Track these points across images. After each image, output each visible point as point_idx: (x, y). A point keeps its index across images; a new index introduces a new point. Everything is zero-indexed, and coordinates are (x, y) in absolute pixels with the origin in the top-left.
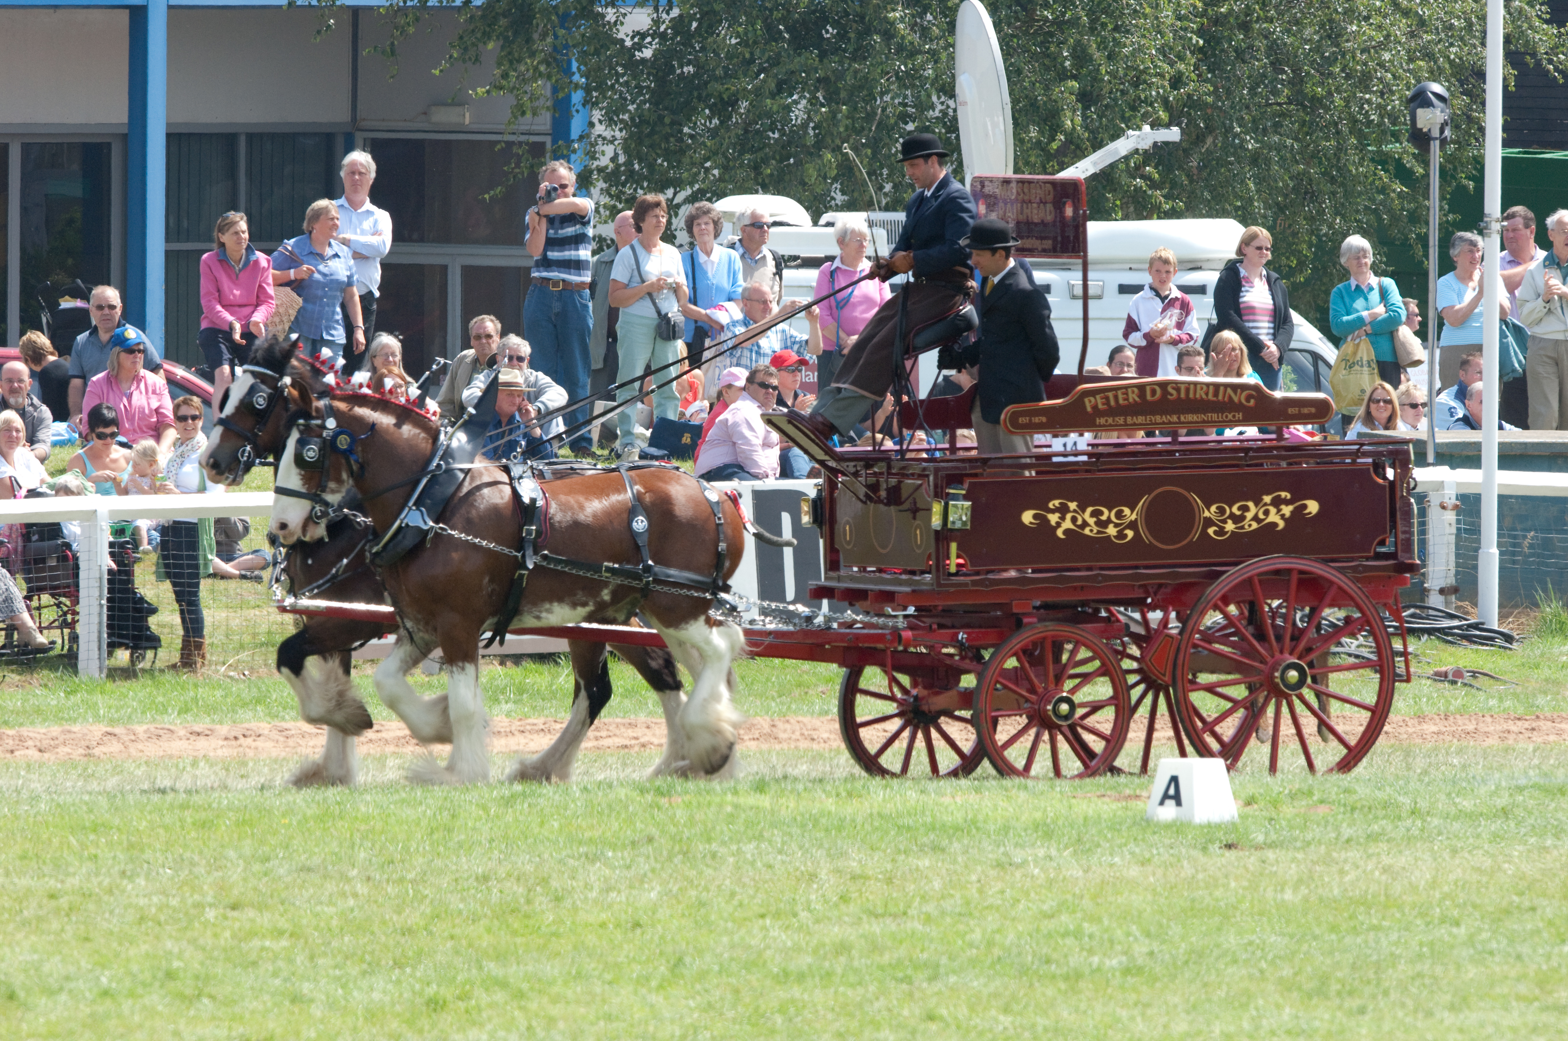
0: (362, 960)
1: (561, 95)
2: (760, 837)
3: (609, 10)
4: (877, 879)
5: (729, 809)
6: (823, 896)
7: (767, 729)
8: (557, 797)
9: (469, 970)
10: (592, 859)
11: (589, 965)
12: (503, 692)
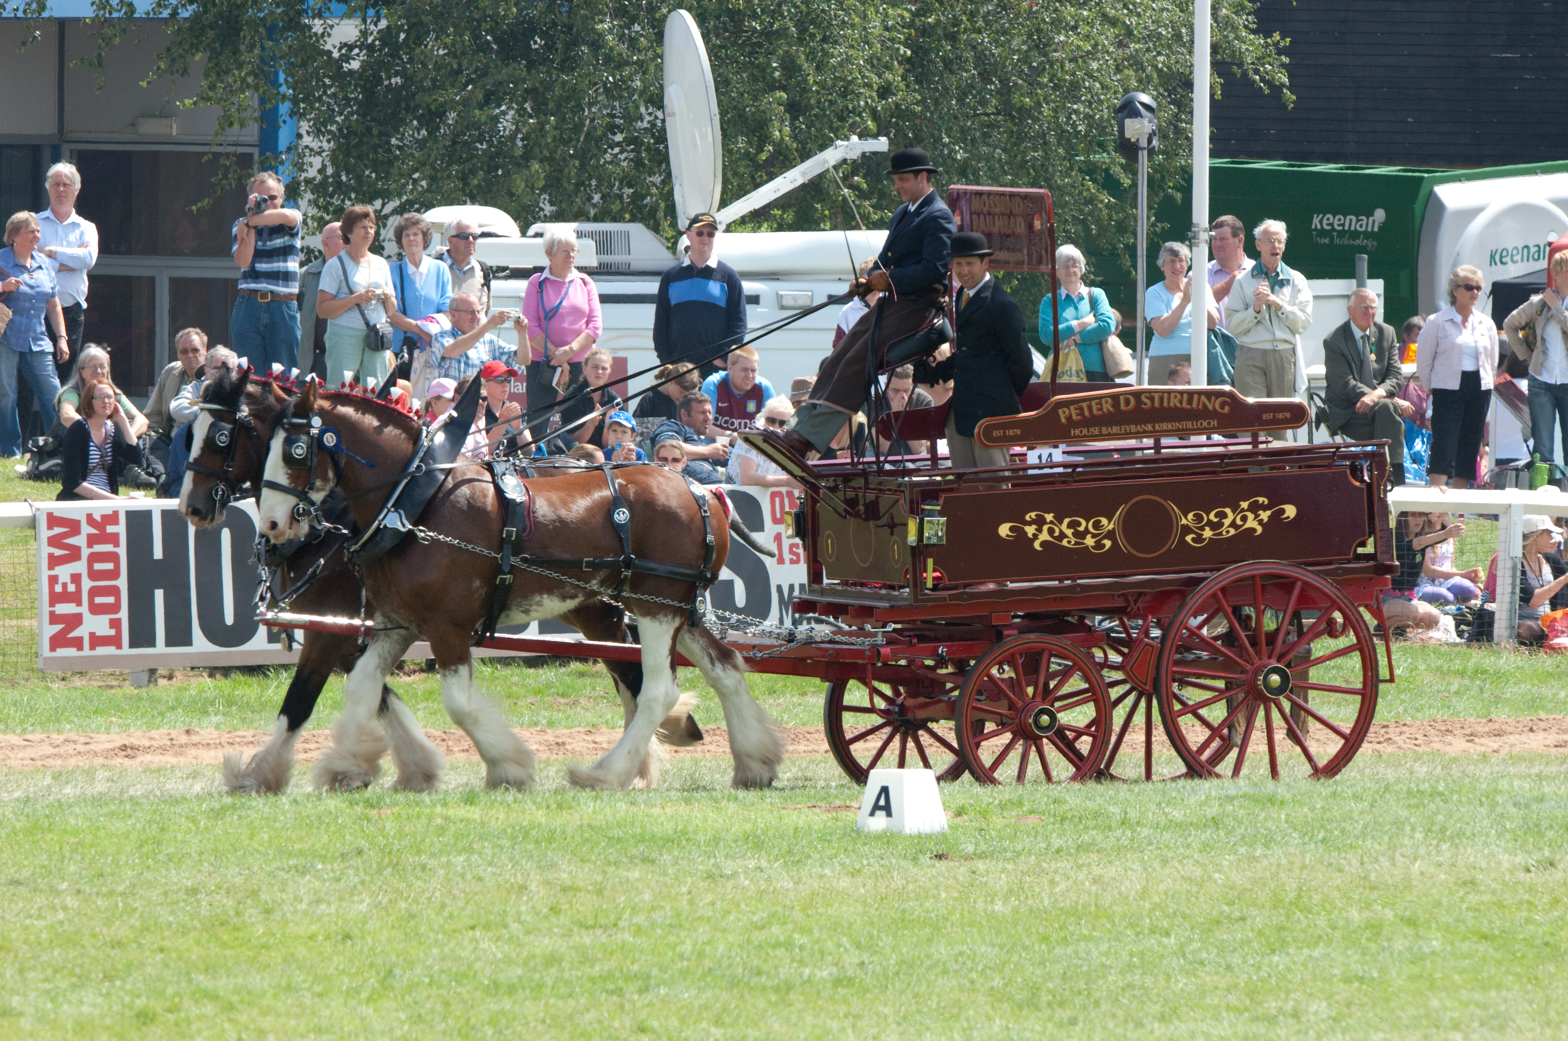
0: (72, 974)
1: (268, 106)
2: (469, 850)
3: (316, 21)
4: (589, 892)
5: (439, 821)
6: (533, 908)
8: (266, 809)
9: (178, 983)
10: (303, 871)
11: (299, 978)
12: (212, 704)
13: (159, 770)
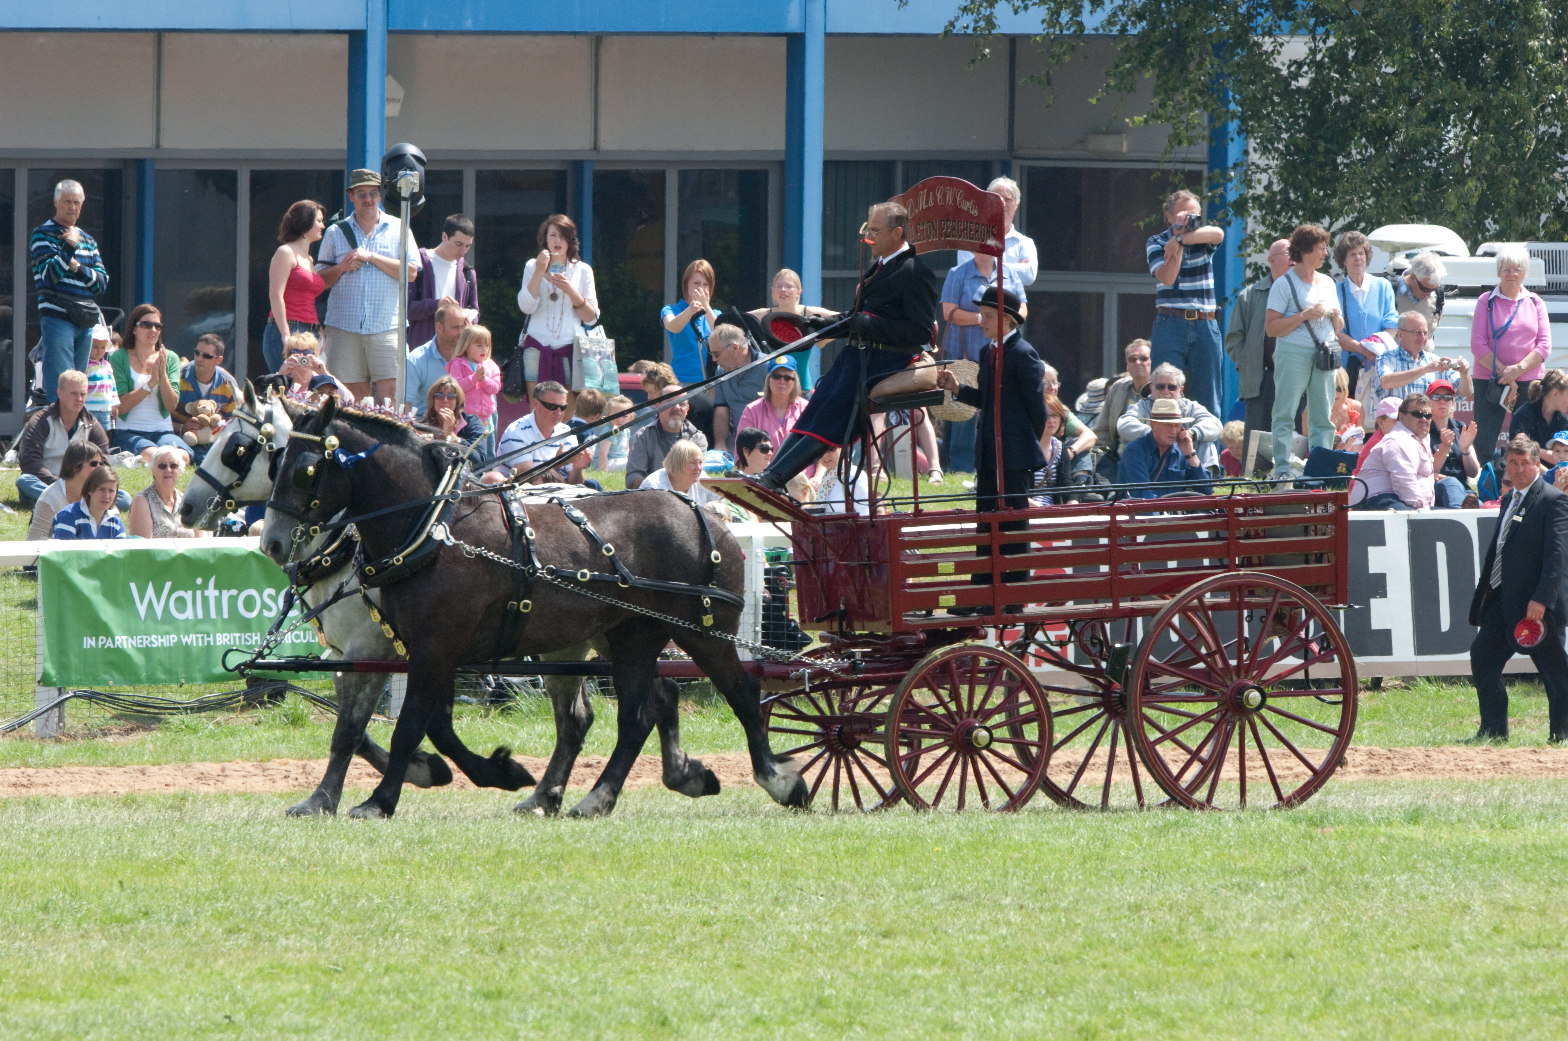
0: (1014, 989)
1: (1218, 124)
2: (1412, 869)
3: (1267, 38)
4: (1530, 911)
5: (1383, 840)
6: (1476, 928)
7: (1421, 759)
8: (1210, 827)
9: (1120, 999)
10: (1245, 890)
11: (1242, 995)
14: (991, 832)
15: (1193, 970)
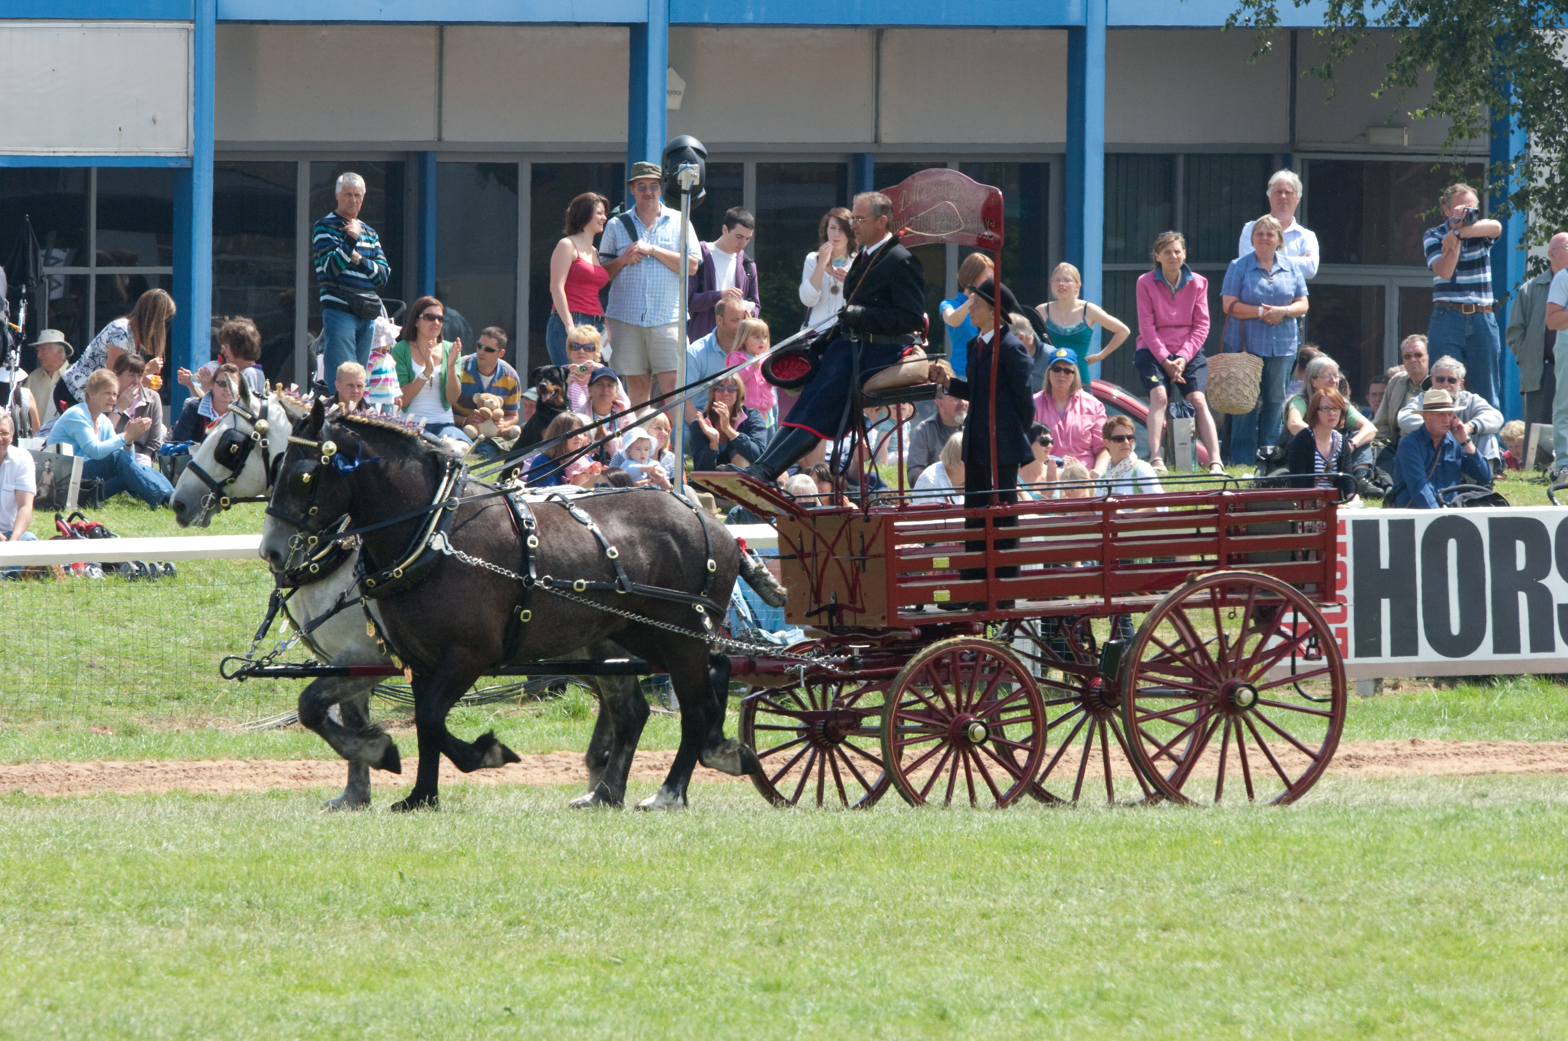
0: (1293, 982)
1: (1499, 117)
10: (1526, 883)
12: (1438, 714)
13: (1383, 780)
14: (1271, 825)
15: (1473, 964)
